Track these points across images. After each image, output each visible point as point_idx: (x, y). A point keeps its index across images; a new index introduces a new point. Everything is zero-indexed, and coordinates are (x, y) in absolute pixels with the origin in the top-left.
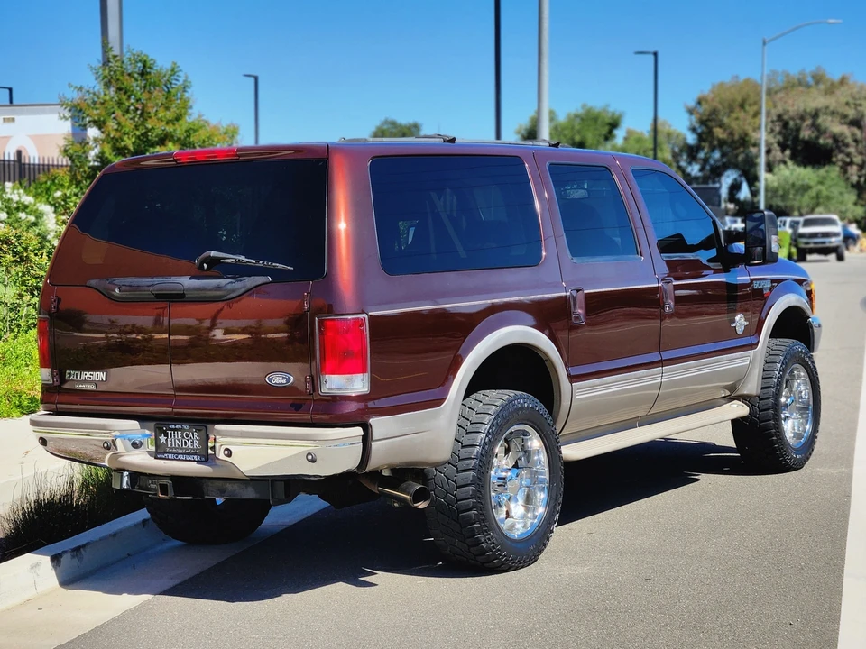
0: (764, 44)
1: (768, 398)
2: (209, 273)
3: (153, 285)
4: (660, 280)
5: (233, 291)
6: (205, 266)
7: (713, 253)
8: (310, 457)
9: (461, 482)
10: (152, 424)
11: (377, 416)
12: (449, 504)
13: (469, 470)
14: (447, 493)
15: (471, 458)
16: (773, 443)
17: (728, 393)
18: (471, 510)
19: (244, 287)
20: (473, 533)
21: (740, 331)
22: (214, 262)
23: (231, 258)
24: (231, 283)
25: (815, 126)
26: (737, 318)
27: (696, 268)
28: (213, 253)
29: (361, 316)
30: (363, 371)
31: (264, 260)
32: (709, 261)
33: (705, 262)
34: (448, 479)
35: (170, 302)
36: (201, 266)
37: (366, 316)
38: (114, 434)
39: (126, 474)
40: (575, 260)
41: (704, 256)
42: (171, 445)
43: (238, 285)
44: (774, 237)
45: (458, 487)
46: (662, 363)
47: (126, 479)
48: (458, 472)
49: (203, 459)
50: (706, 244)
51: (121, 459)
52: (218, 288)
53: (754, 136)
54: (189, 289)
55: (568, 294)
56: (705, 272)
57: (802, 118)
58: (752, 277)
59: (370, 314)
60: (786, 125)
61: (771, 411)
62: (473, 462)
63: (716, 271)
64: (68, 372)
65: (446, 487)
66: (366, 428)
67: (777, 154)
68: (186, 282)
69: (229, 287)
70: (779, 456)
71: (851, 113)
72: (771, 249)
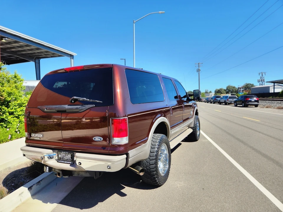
2: (74, 104)
3: (56, 108)
5: (82, 109)
6: (73, 101)
7: (186, 98)
8: (108, 167)
9: (151, 163)
10: (57, 151)
11: (130, 150)
12: (147, 170)
13: (153, 160)
14: (147, 166)
15: (154, 156)
17: (188, 127)
18: (154, 172)
19: (86, 108)
20: (154, 178)
22: (76, 100)
23: (81, 99)
24: (81, 107)
26: (191, 112)
28: (75, 97)
29: (126, 118)
30: (126, 136)
31: (92, 99)
34: (147, 162)
35: (62, 113)
36: (71, 102)
37: (127, 117)
38: (44, 155)
39: (48, 167)
42: (62, 158)
43: (83, 108)
44: (201, 95)
45: (150, 165)
47: (47, 169)
48: (150, 160)
49: (72, 163)
51: (46, 162)
52: (77, 108)
54: (67, 109)
55: (170, 108)
62: (154, 157)
64: (32, 134)
65: (147, 165)
66: (127, 154)
68: (67, 107)
69: (81, 108)
70: (196, 138)
72: (200, 98)
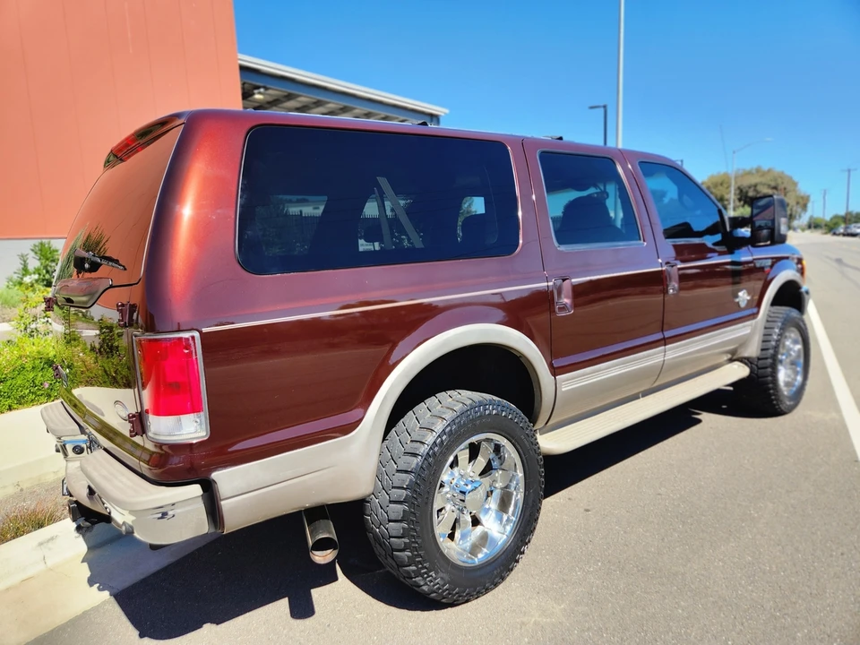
0: (734, 152)
1: (766, 359)
4: (663, 264)
7: (718, 237)
9: (392, 515)
13: (400, 503)
15: (402, 489)
16: (770, 395)
17: (729, 356)
18: (404, 550)
21: (743, 305)
25: (755, 190)
26: (740, 294)
27: (702, 251)
29: (185, 335)
30: (195, 409)
32: (715, 244)
33: (709, 245)
34: (381, 508)
37: (196, 334)
40: (563, 248)
41: (709, 241)
44: (783, 220)
45: (389, 520)
46: (665, 341)
48: (390, 502)
50: (711, 231)
53: (726, 197)
55: (550, 284)
56: (709, 255)
57: (750, 187)
58: (755, 257)
59: (205, 330)
60: (741, 191)
61: (769, 370)
62: (405, 493)
63: (721, 253)
65: (379, 516)
67: (738, 203)
70: (775, 405)
71: (773, 184)
72: (779, 230)
